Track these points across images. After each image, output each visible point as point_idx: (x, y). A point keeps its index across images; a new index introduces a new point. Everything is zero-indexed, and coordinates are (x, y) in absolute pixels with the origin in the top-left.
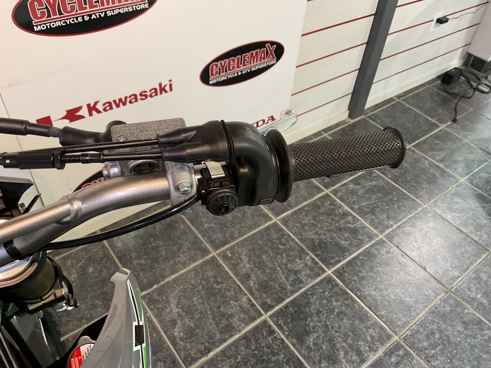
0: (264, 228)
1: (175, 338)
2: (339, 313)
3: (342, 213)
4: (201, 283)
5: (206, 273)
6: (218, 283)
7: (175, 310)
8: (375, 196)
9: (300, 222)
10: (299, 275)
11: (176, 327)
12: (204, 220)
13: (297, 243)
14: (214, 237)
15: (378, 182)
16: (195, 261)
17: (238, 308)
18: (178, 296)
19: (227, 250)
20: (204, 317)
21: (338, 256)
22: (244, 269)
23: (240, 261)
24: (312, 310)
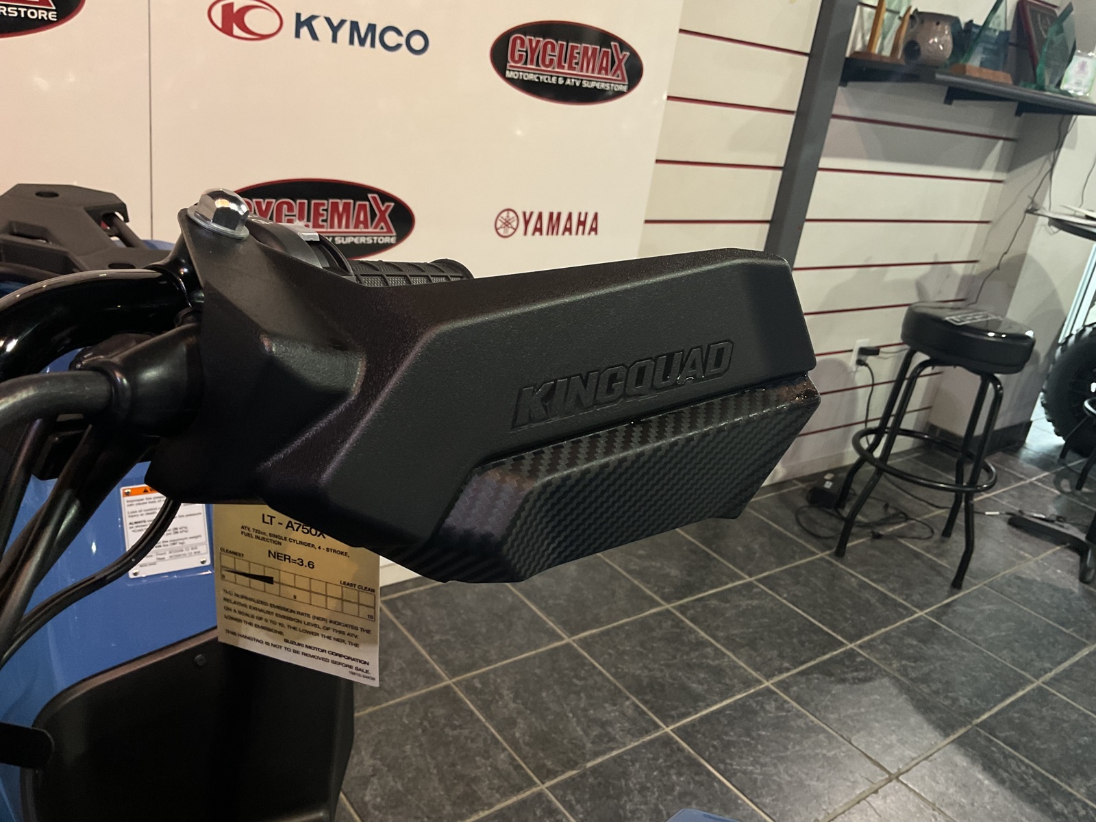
0: (546, 651)
1: (365, 804)
2: (683, 795)
3: (694, 641)
4: (421, 724)
5: (432, 710)
6: (454, 728)
7: (369, 762)
8: (757, 622)
9: (615, 647)
10: (610, 729)
11: (369, 787)
12: (433, 628)
13: (608, 680)
14: (451, 656)
15: (763, 602)
16: (411, 689)
17: (489, 769)
18: (376, 741)
19: (473, 678)
20: (424, 777)
21: (684, 705)
22: (505, 710)
23: (497, 697)
24: (631, 785)
